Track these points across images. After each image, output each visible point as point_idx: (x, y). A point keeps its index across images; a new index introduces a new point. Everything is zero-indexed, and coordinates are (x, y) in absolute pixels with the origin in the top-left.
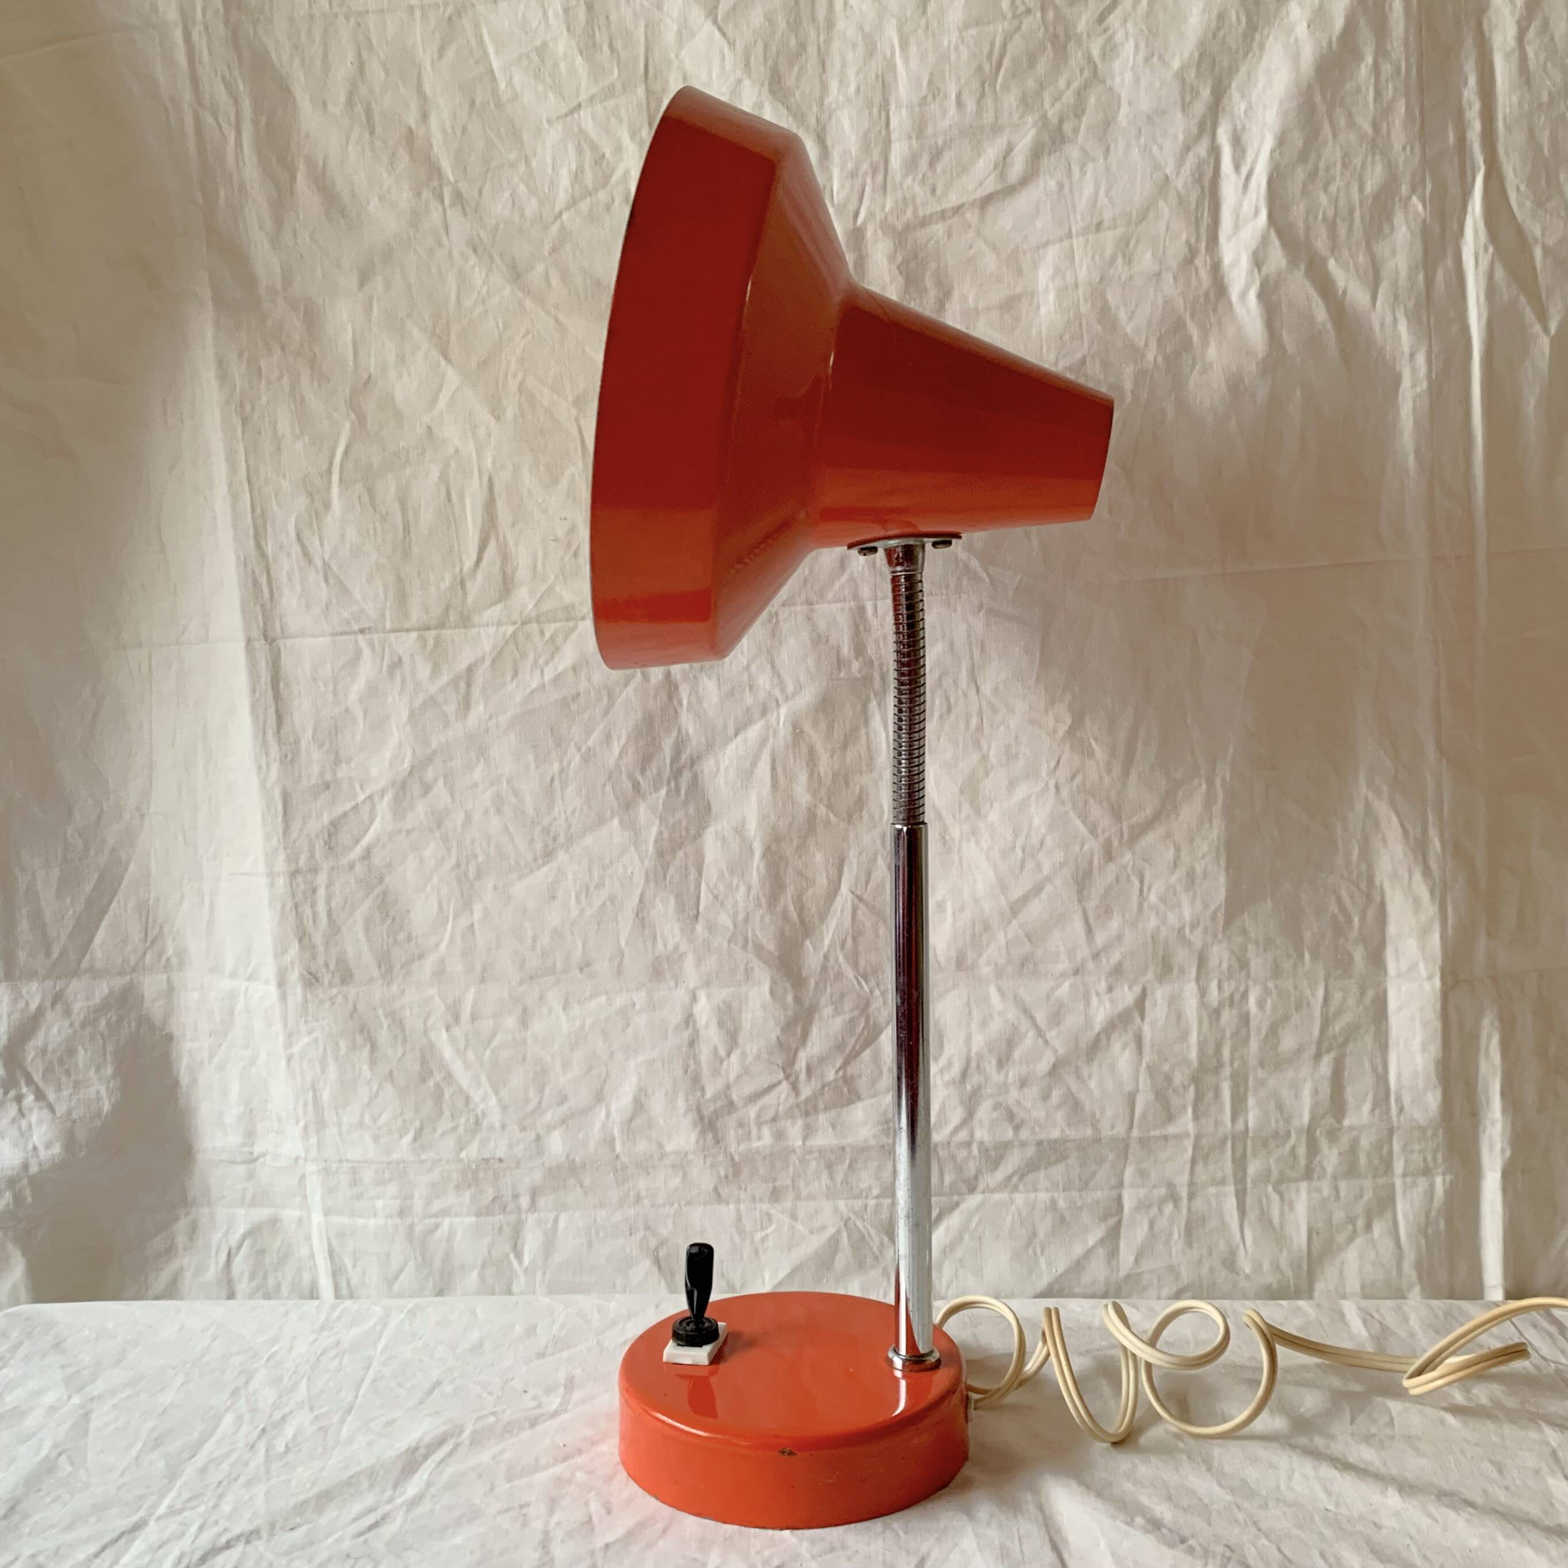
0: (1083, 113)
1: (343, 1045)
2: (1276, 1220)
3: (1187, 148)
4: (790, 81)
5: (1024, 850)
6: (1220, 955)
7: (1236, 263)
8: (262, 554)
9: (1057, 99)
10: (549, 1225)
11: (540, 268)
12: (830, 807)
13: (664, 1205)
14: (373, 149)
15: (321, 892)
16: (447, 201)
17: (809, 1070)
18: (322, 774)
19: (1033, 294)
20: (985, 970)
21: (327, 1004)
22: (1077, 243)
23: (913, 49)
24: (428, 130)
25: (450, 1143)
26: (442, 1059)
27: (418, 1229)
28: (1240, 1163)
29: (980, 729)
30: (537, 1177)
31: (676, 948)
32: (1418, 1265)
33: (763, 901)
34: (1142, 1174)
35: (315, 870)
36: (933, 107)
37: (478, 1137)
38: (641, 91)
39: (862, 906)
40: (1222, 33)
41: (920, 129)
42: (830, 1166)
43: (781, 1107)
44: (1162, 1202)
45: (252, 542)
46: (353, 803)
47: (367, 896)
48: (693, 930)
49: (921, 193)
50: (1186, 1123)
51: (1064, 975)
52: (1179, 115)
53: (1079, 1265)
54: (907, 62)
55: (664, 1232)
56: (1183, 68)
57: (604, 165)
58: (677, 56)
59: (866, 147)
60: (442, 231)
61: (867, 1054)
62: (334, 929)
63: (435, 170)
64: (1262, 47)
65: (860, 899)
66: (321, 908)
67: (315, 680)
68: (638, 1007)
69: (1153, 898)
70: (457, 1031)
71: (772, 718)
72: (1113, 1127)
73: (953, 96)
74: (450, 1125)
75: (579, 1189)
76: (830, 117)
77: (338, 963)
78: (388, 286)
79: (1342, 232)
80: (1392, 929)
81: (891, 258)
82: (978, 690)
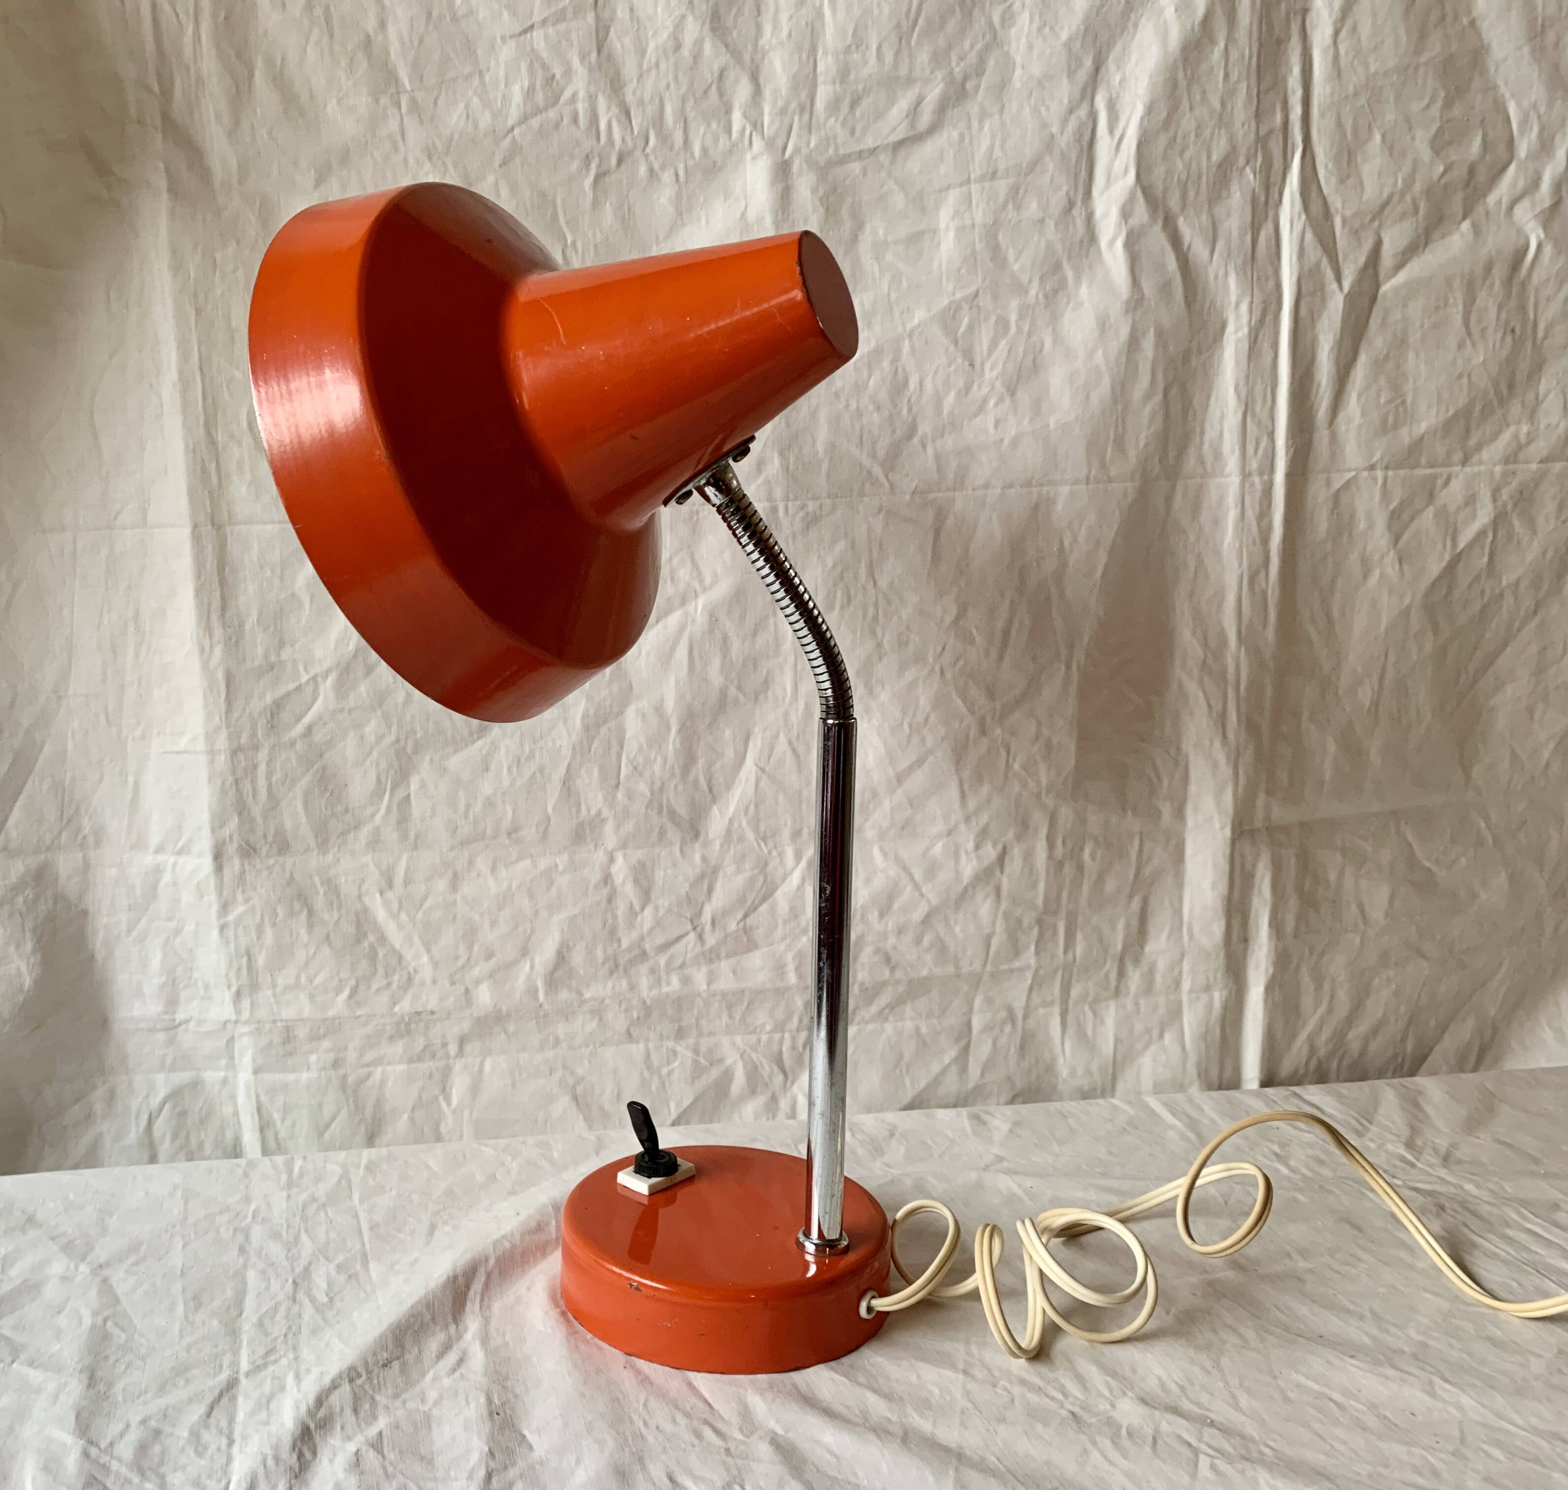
0: (983, 74)
1: (281, 912)
2: (1090, 1032)
3: (1071, 111)
4: (729, 20)
5: (910, 726)
6: (1066, 815)
7: (1106, 215)
8: (213, 443)
9: (962, 58)
10: (476, 1069)
11: (491, 179)
12: (739, 688)
13: (580, 1047)
14: (332, 52)
15: (262, 768)
16: (404, 109)
17: (713, 922)
18: (266, 657)
19: (935, 232)
20: (871, 833)
21: (265, 873)
22: (975, 188)
24: (386, 38)
25: (385, 997)
26: (376, 922)
27: (350, 1080)
28: (1066, 989)
29: (876, 618)
30: (466, 1026)
31: (598, 814)
32: (1198, 1064)
33: (677, 772)
34: (989, 1001)
35: (256, 748)
36: (856, 57)
37: (410, 993)
38: (590, 17)
39: (764, 777)
40: (1104, 10)
41: (843, 74)
42: (730, 1007)
43: (689, 956)
44: (1003, 1023)
45: (202, 430)
46: (297, 684)
47: (308, 770)
48: (614, 797)
49: (842, 134)
50: (1029, 957)
51: (938, 836)
52: (1065, 81)
53: (936, 1081)
54: (834, 11)
55: (580, 1071)
56: (1070, 39)
57: (555, 84)
59: (795, 87)
60: (399, 138)
61: (764, 907)
62: (274, 802)
63: (392, 77)
64: (1136, 25)
65: (763, 769)
66: (262, 783)
67: (262, 567)
68: (561, 868)
69: (1017, 767)
70: (390, 895)
71: (690, 608)
72: (971, 964)
73: (874, 47)
74: (385, 982)
75: (503, 1035)
76: (763, 59)
77: (275, 836)
79: (1192, 194)
80: (1193, 789)
81: (814, 191)
82: (875, 584)
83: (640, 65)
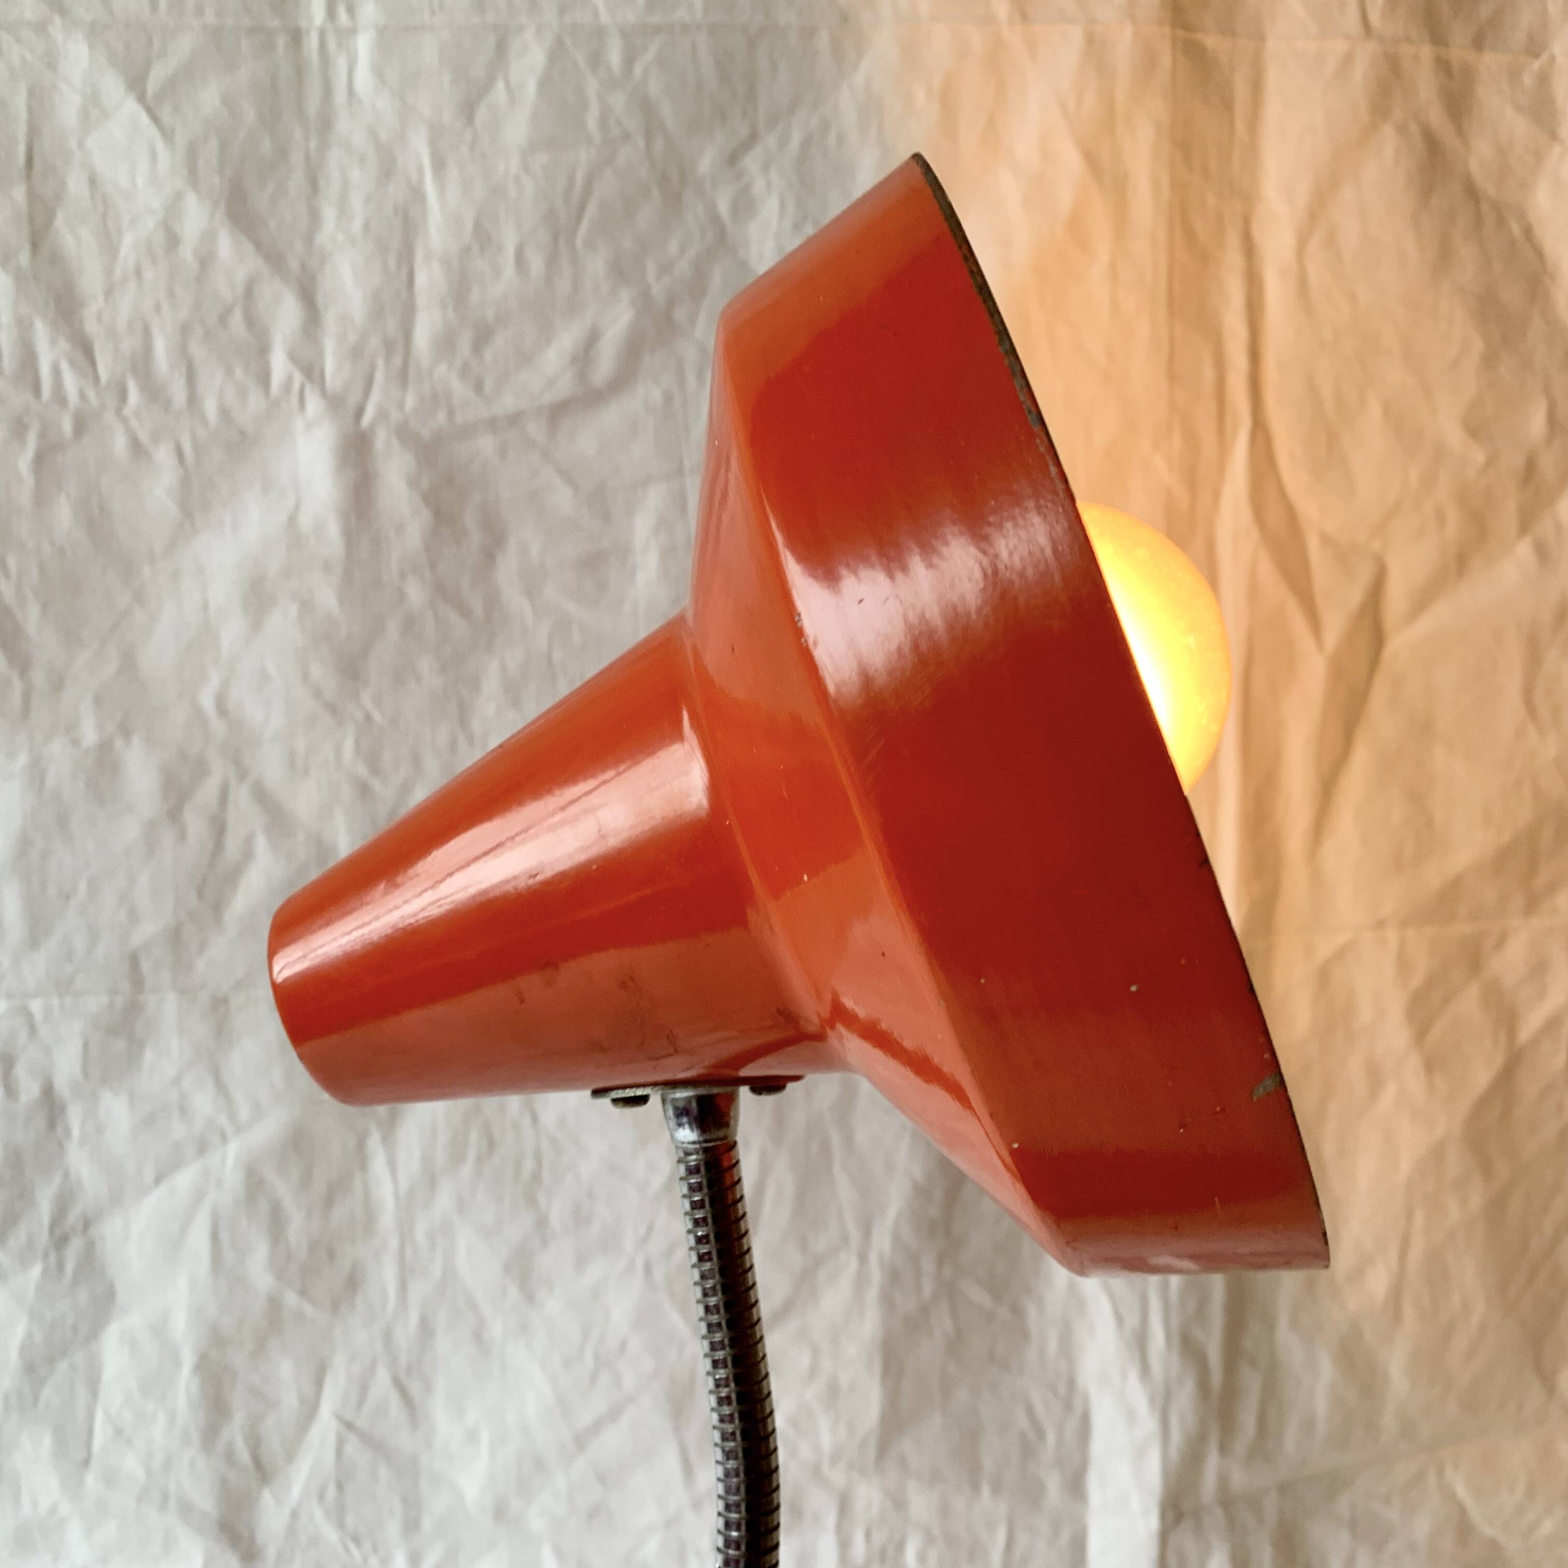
0: (702, 296)
4: (261, 202)
5: (596, 1358)
9: (665, 269)
12: (303, 1293)
19: (626, 548)
20: (537, 1523)
22: (690, 482)
23: (453, 173)
31: (53, 1510)
36: (481, 264)
38: (19, 193)
39: (353, 1438)
41: (459, 293)
48: (80, 1483)
49: (459, 388)
54: (442, 189)
59: (377, 311)
65: (349, 1426)
71: (215, 1158)
73: (512, 249)
76: (322, 264)
80: (1098, 1446)
81: (413, 481)
82: (535, 1119)
83: (109, 271)
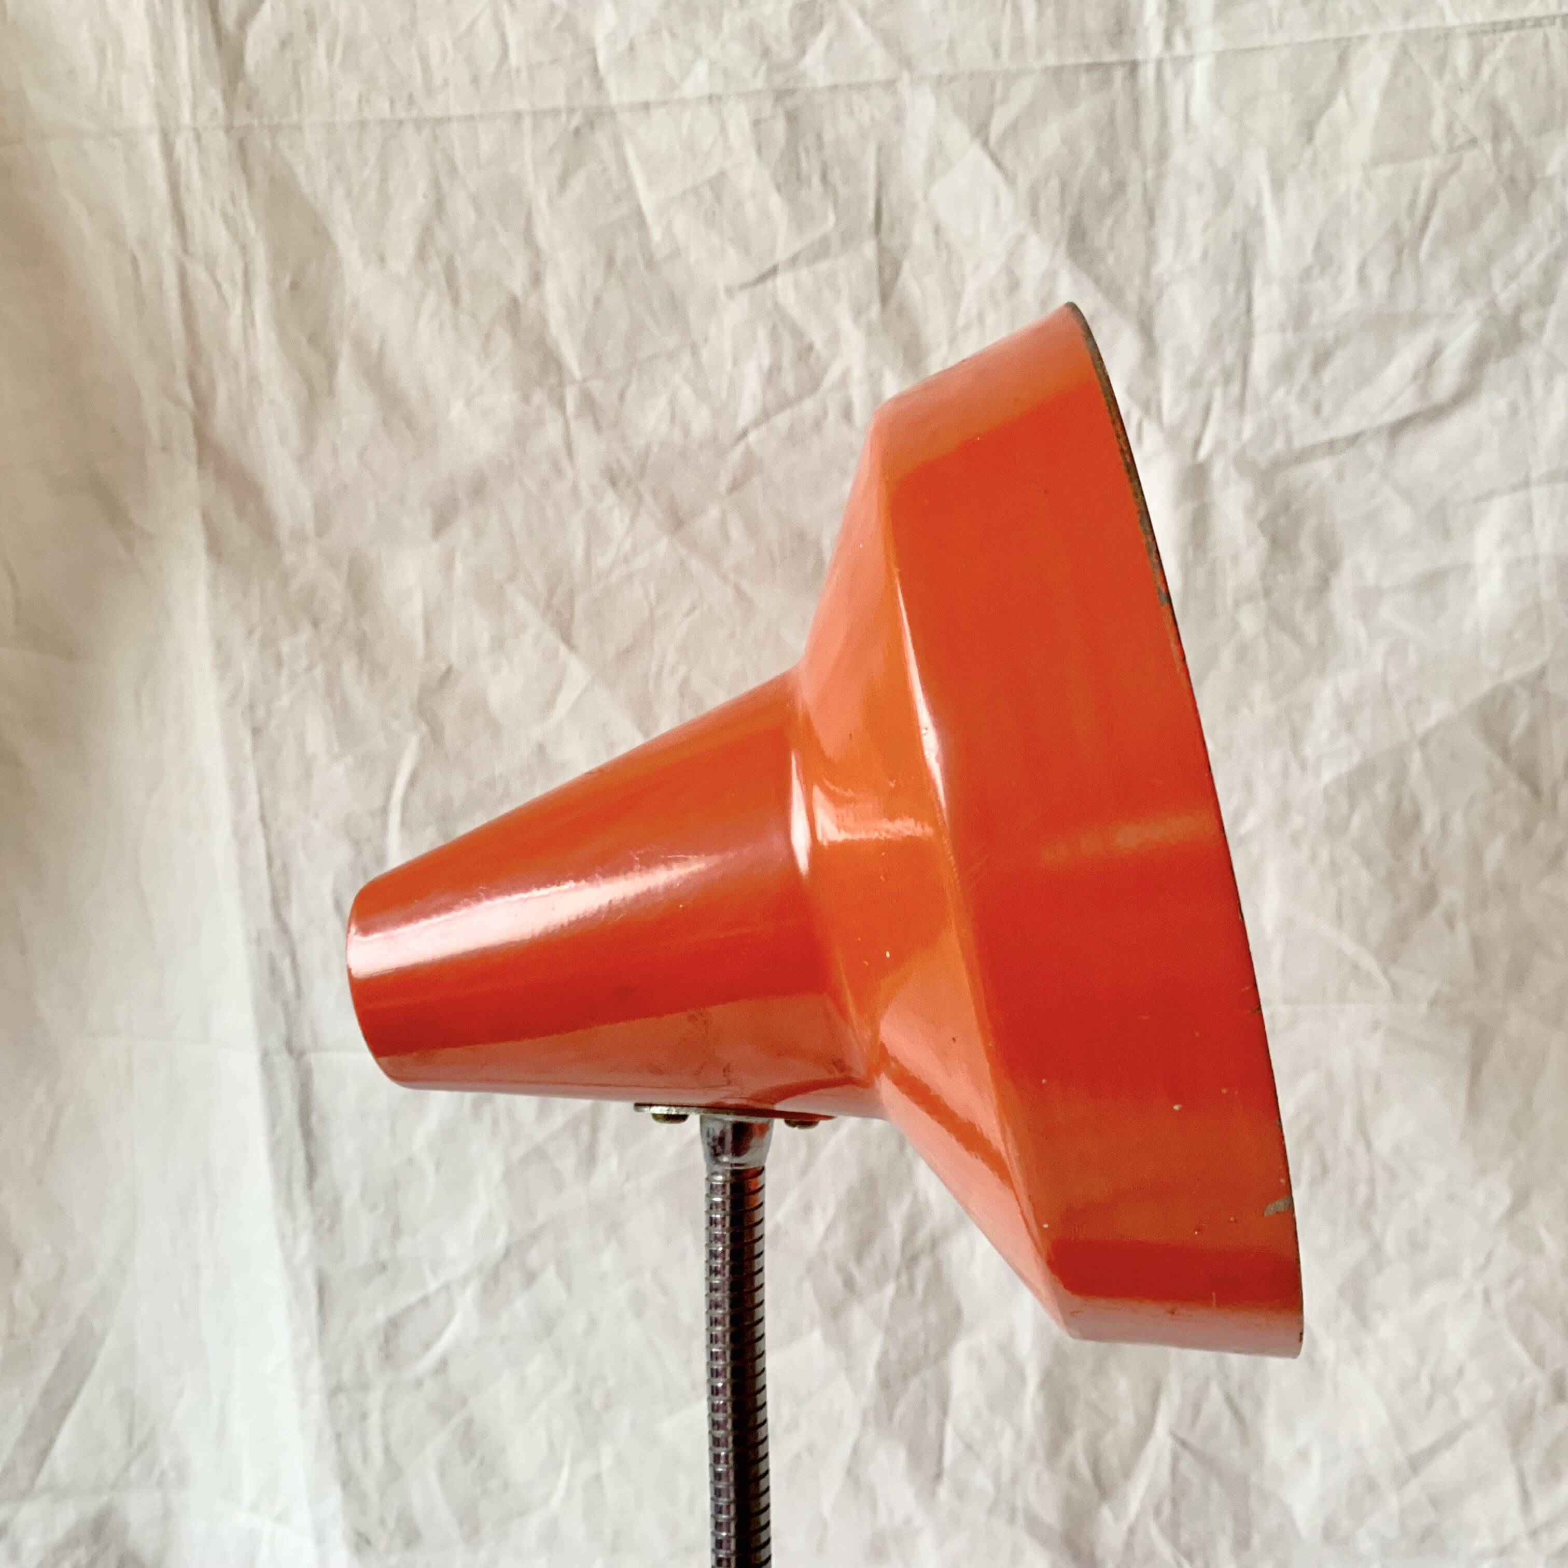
0: (1553, 298)
4: (1100, 238)
8: (284, 929)
9: (1511, 276)
11: (714, 512)
14: (456, 327)
15: (375, 1419)
16: (571, 407)
18: (374, 1250)
19: (1466, 569)
23: (1292, 194)
24: (542, 300)
35: (365, 1387)
36: (1321, 285)
38: (869, 249)
41: (1299, 315)
45: (268, 912)
46: (422, 1294)
49: (1298, 413)
54: (1281, 212)
57: (812, 360)
58: (926, 197)
59: (1215, 343)
60: (563, 455)
62: (394, 1471)
63: (552, 361)
67: (363, 1114)
73: (1353, 268)
76: (1160, 296)
77: (399, 1519)
78: (478, 533)
81: (1250, 510)
83: (952, 320)
